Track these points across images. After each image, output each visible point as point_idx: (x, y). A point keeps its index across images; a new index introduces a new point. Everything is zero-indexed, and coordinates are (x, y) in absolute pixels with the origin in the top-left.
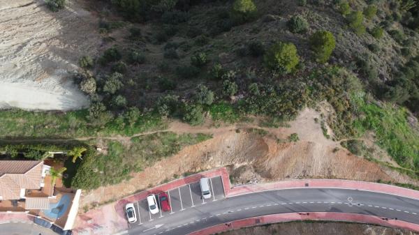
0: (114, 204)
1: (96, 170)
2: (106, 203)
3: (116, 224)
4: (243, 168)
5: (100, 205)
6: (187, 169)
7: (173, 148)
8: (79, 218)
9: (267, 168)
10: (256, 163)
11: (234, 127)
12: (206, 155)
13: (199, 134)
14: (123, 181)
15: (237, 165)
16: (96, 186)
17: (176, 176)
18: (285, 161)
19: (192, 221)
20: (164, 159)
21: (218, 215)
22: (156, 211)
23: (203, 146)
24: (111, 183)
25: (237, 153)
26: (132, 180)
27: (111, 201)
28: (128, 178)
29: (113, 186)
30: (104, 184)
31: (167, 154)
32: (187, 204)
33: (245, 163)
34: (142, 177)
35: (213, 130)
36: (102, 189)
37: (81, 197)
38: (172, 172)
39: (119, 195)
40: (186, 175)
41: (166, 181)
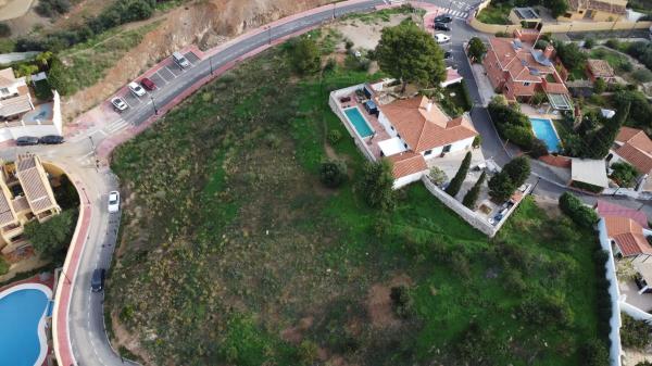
0: (99, 107)
1: (69, 80)
2: (90, 109)
3: (107, 119)
4: (207, 35)
5: (84, 112)
6: (158, 56)
7: (136, 40)
8: (65, 128)
9: (224, 21)
10: (214, 24)
11: (182, 7)
12: (168, 36)
13: (154, 23)
14: (100, 80)
15: (201, 36)
16: (73, 92)
17: (149, 66)
18: (235, 10)
19: (180, 86)
20: (131, 50)
21: (202, 72)
22: (142, 91)
23: (162, 30)
24: (88, 84)
25: (195, 24)
26: (108, 77)
27: (95, 106)
28: (104, 76)
29: (92, 88)
30: (82, 89)
31: (132, 46)
32: (169, 78)
33: (206, 30)
34: (117, 72)
35: (165, 16)
36: (80, 93)
37: (62, 106)
38: (145, 62)
39: (101, 98)
40: (159, 61)
41: (142, 73)
